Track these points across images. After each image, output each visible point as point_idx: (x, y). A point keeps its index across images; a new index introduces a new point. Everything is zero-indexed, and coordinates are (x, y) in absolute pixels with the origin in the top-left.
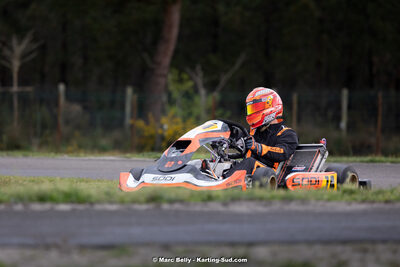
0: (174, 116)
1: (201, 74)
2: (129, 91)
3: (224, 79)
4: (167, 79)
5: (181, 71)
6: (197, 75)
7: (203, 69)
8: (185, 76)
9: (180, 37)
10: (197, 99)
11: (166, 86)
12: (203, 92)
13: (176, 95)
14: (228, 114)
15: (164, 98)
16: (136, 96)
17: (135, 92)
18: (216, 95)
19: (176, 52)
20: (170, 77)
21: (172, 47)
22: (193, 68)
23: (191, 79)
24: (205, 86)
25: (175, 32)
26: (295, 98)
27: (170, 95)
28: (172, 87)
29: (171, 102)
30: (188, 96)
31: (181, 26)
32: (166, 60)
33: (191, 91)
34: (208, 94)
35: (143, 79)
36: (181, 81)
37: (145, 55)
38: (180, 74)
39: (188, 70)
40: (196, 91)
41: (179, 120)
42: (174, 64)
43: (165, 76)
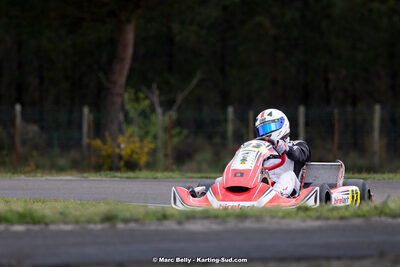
0: (131, 136)
1: (157, 93)
2: (86, 110)
3: (180, 98)
4: (123, 97)
5: (137, 90)
6: (153, 93)
7: (159, 88)
8: (141, 95)
9: (135, 57)
10: (153, 118)
11: (123, 105)
12: (159, 110)
13: (132, 114)
14: (185, 132)
15: (121, 117)
16: (91, 116)
17: (91, 111)
18: (173, 114)
19: (132, 70)
20: (126, 96)
21: (127, 66)
22: (149, 87)
23: (147, 97)
24: (162, 104)
25: (130, 51)
26: (251, 115)
27: (126, 114)
28: (128, 107)
29: (128, 121)
30: (144, 114)
31: (136, 46)
32: (122, 80)
33: (148, 110)
34: (164, 113)
35: (99, 100)
36: (137, 100)
37: (101, 75)
38: (136, 93)
39: (144, 88)
40: (153, 110)
41: (137, 139)
42: (129, 83)
43: (122, 95)
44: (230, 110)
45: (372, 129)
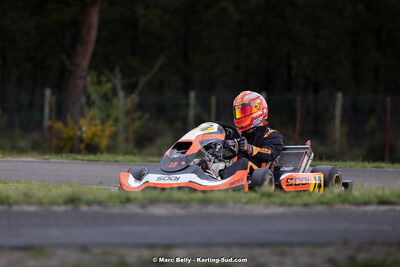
0: (92, 119)
1: (119, 76)
2: (48, 92)
3: (143, 81)
4: (86, 80)
5: (100, 73)
6: (115, 77)
7: (122, 72)
8: (103, 78)
9: (98, 40)
10: (115, 101)
11: (85, 87)
12: (121, 94)
13: (94, 97)
14: (147, 116)
15: (83, 100)
16: (54, 98)
17: (53, 94)
18: (135, 97)
19: (95, 54)
20: (88, 79)
21: (90, 49)
22: (112, 71)
23: (109, 81)
24: (124, 88)
25: (94, 34)
26: (213, 100)
27: (88, 97)
28: (91, 89)
29: (90, 104)
30: (106, 98)
32: (85, 63)
33: (110, 93)
34: (126, 97)
35: (62, 82)
36: (99, 83)
37: (64, 57)
38: (98, 76)
39: (106, 71)
40: (115, 93)
41: (98, 122)
42: (92, 66)
43: (85, 78)
44: (192, 95)
45: (333, 116)
